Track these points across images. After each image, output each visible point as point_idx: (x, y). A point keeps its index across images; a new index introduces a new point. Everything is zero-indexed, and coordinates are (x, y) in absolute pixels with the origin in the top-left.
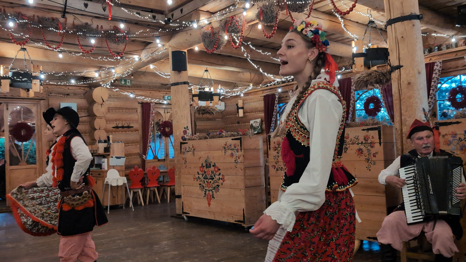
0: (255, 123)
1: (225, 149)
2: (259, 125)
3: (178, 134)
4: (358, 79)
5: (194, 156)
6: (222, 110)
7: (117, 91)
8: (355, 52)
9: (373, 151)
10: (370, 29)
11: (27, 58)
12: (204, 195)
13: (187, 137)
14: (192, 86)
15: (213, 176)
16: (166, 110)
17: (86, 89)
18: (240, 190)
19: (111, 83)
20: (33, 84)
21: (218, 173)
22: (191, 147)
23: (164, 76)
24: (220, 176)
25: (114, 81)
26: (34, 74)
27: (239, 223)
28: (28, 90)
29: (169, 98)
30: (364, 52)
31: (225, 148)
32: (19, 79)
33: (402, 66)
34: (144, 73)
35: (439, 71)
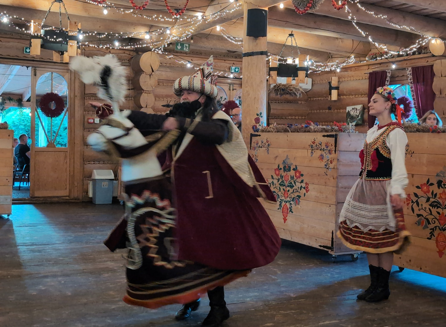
0: (354, 110)
1: (311, 147)
2: (359, 114)
3: (248, 122)
5: (268, 153)
6: (308, 89)
7: (170, 58)
11: (63, 11)
12: (278, 207)
13: (260, 128)
14: (270, 55)
15: (293, 183)
16: (231, 86)
17: (131, 53)
18: (330, 206)
19: (165, 47)
20: (69, 46)
21: (299, 180)
22: (265, 141)
23: (234, 42)
24: (302, 184)
25: (169, 45)
26: (70, 34)
27: (326, 249)
28: (62, 54)
29: (237, 70)
31: (313, 147)
32: (52, 40)
34: (207, 36)
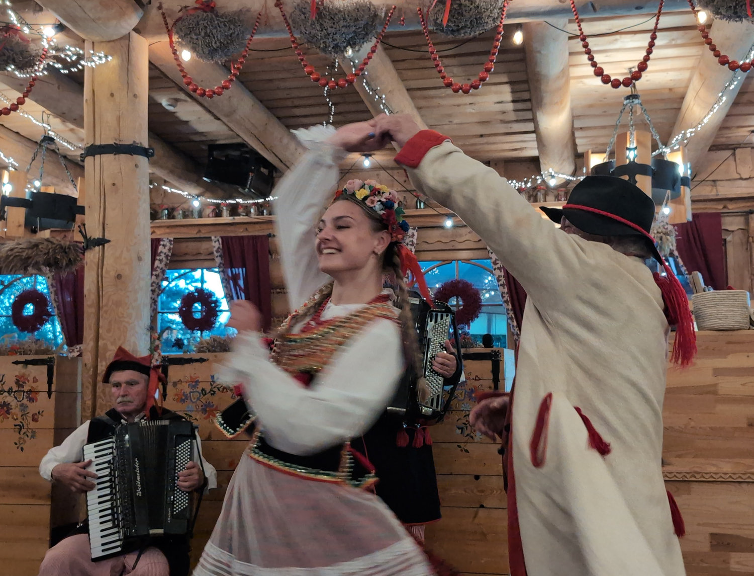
4: (8, 251)
8: (7, 194)
9: (33, 408)
10: (43, 152)
30: (27, 197)
33: (109, 241)
35: (167, 256)
